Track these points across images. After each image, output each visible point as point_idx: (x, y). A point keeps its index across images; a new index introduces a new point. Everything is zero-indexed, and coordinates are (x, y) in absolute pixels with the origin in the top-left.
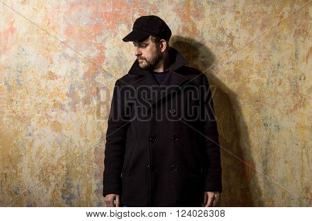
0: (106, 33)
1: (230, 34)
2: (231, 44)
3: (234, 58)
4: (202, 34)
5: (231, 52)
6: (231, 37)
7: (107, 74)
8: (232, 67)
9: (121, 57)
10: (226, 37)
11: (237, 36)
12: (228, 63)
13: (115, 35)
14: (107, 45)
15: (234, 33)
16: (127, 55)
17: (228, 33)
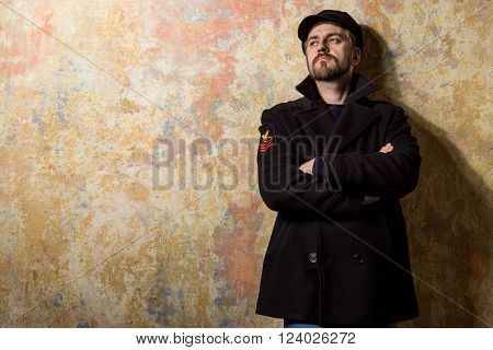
0: (237, 35)
1: (447, 36)
2: (448, 54)
3: (453, 75)
4: (400, 37)
5: (449, 67)
6: (449, 41)
7: (238, 104)
8: (450, 92)
9: (264, 75)
10: (439, 41)
11: (458, 39)
12: (443, 86)
13: (254, 38)
14: (240, 54)
15: (453, 35)
16: (274, 71)
17: (443, 33)
